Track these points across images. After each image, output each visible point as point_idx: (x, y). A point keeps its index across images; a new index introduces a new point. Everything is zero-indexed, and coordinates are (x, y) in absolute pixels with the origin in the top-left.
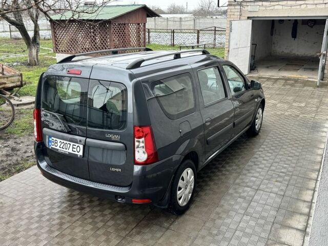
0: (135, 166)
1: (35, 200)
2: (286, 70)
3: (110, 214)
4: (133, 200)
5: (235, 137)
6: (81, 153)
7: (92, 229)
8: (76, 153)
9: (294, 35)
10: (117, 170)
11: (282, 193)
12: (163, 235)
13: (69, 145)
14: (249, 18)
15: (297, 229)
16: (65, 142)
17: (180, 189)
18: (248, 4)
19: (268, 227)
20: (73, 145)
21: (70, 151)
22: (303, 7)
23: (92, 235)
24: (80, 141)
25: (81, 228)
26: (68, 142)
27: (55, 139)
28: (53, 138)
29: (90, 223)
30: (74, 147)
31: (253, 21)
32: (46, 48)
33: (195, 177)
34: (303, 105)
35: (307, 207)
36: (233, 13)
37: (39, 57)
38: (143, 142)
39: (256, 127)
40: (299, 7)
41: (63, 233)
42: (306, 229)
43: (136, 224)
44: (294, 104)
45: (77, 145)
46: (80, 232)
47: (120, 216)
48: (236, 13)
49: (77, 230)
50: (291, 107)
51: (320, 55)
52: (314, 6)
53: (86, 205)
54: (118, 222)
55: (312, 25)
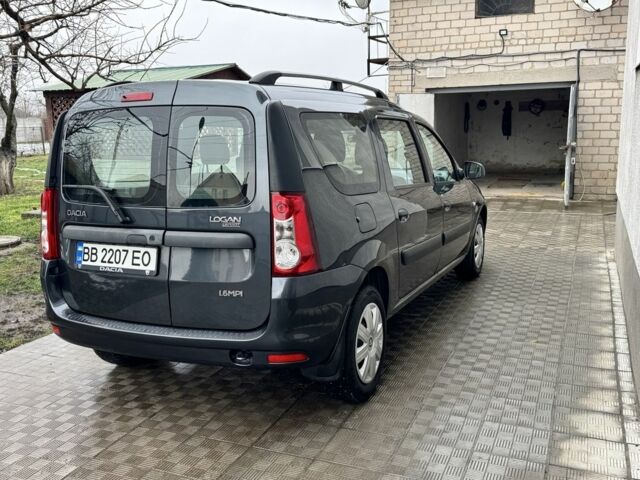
0: (274, 279)
1: (37, 399)
2: (501, 187)
3: (209, 410)
4: (271, 357)
5: (444, 270)
6: (152, 267)
7: (175, 439)
8: (142, 267)
9: (507, 131)
10: (235, 293)
11: (557, 360)
12: (331, 440)
13: (123, 254)
14: (428, 90)
15: (605, 413)
16: (115, 248)
17: (360, 343)
18: (425, 65)
19: (547, 414)
20: (134, 252)
21: (128, 265)
22: (527, 66)
23: (177, 449)
24: (152, 238)
25: (150, 439)
26: (121, 248)
27: (90, 246)
28: (85, 245)
29: (170, 429)
30: (136, 255)
31: (436, 96)
32: (27, 169)
33: (383, 325)
34: (548, 233)
35: (611, 378)
36: (398, 83)
37: (15, 182)
38: (290, 229)
39: (476, 259)
40: (518, 67)
41: (109, 449)
42: (621, 412)
43: (270, 424)
44: (531, 233)
45: (143, 250)
46: (149, 444)
47: (233, 412)
48: (403, 83)
49: (141, 443)
50: (526, 236)
51: (566, 149)
52: (546, 65)
53: (153, 400)
54: (231, 423)
55: (538, 110)
